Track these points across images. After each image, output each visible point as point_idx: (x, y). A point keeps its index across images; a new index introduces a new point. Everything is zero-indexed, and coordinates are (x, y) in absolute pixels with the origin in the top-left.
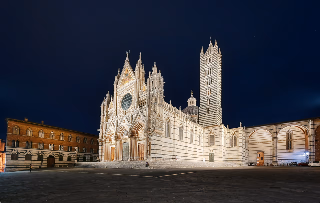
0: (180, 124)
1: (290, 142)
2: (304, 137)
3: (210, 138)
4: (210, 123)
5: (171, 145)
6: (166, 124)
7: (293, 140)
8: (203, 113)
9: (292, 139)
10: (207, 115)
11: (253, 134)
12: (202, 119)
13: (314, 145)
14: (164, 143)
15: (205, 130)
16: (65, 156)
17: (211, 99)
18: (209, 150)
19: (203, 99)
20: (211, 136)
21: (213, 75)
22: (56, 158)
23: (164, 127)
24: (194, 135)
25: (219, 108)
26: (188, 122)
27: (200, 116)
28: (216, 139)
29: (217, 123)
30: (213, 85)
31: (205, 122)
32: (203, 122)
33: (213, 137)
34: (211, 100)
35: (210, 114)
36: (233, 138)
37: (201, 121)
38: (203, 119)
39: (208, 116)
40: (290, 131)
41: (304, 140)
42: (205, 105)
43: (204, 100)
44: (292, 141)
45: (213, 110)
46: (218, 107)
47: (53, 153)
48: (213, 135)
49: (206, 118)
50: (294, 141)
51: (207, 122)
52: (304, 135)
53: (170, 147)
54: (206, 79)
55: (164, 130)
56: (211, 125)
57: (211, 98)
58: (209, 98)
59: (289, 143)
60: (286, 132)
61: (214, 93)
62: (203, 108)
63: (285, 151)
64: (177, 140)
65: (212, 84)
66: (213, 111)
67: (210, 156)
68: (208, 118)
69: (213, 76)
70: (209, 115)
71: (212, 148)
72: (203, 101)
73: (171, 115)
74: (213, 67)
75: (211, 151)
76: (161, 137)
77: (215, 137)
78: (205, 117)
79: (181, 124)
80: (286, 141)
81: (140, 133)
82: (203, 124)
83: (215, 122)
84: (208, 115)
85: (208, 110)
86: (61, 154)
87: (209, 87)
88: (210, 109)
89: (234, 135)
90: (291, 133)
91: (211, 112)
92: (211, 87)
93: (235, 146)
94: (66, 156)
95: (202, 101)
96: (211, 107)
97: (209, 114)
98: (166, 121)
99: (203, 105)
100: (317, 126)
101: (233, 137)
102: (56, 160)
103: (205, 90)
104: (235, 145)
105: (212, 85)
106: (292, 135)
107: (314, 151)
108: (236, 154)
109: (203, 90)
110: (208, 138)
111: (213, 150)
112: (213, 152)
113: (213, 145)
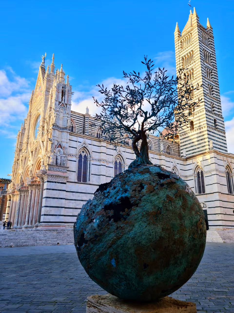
0: (116, 156)
3: (198, 177)
8: (185, 130)
10: (191, 134)
12: (183, 142)
20: (199, 173)
21: (195, 62)
25: (212, 119)
27: (181, 136)
30: (196, 79)
32: (186, 148)
33: (202, 176)
35: (195, 131)
37: (183, 146)
38: (186, 141)
45: (200, 123)
48: (202, 172)
49: (190, 140)
54: (185, 71)
56: (199, 151)
61: (198, 93)
66: (200, 126)
68: (193, 139)
69: (195, 65)
70: (195, 133)
77: (205, 175)
78: (188, 137)
83: (204, 146)
84: (193, 133)
85: (192, 124)
87: (191, 85)
91: (198, 128)
92: (193, 83)
96: (196, 118)
97: (193, 131)
105: (194, 80)
110: (193, 178)
111: (204, 203)
112: (205, 206)
113: (204, 191)
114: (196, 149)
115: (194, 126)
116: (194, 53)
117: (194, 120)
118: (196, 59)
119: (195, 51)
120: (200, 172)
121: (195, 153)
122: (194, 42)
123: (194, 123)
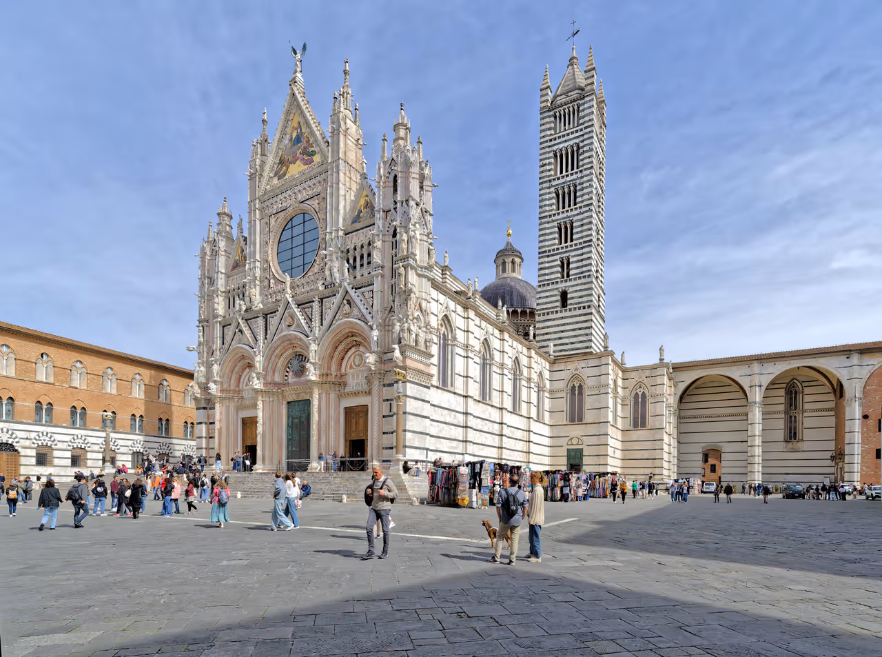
0: (481, 342)
1: (795, 417)
2: (832, 405)
3: (572, 395)
4: (572, 343)
5: (455, 416)
6: (440, 341)
7: (803, 411)
8: (549, 306)
9: (801, 409)
10: (560, 315)
11: (691, 388)
12: (543, 328)
13: (860, 431)
14: (436, 408)
15: (556, 367)
16: (60, 446)
17: (575, 259)
18: (568, 439)
19: (548, 256)
20: (573, 387)
21: (581, 171)
22: (22, 452)
23: (434, 350)
24: (524, 383)
25: (597, 292)
26: (506, 336)
27: (539, 316)
28: (589, 402)
29: (593, 345)
30: (580, 207)
31: (555, 339)
32: (549, 340)
33: (581, 393)
34: (573, 262)
35: (570, 310)
36: (640, 400)
37: (541, 335)
38: (548, 327)
39: (562, 318)
40: (796, 382)
41: (832, 413)
42: (555, 279)
43: (552, 261)
44: (801, 415)
45: (581, 297)
46: (596, 290)
47: (10, 432)
48: (580, 386)
49: (558, 326)
50: (805, 414)
51: (560, 338)
52: (831, 397)
53: (453, 425)
54: (557, 185)
55: (435, 360)
56: (573, 350)
57: (573, 256)
58: (567, 254)
59: (791, 422)
60: (784, 386)
61: (582, 238)
62: (549, 290)
63: (781, 446)
64: (475, 400)
65: (578, 206)
66: (579, 303)
67: (569, 457)
68: (564, 325)
69: (582, 177)
70: (568, 314)
71: (576, 431)
72: (548, 262)
73: (456, 308)
74: (581, 145)
75: (575, 441)
76: (425, 387)
77: (586, 392)
78: (554, 320)
79: (485, 344)
80: (783, 416)
81: (351, 367)
82: (547, 346)
83: (584, 341)
84: (564, 314)
85: (564, 295)
86: (44, 438)
87: (569, 217)
88: (570, 293)
89: (640, 387)
90: (797, 390)
91: (575, 306)
92: (574, 216)
93: (644, 425)
94: (64, 446)
95: (545, 262)
96: (573, 286)
97: (566, 310)
98: (440, 327)
99: (547, 277)
100: (870, 371)
101: (640, 394)
102: (23, 461)
103: (555, 224)
104: (645, 422)
105: (576, 209)
106: (801, 395)
107: (860, 452)
108: (646, 454)
109: (547, 226)
110: (564, 395)
111: (580, 437)
112: (580, 443)
113: (580, 419)
114: (567, 344)
115: (569, 302)
116: (581, 151)
117: (568, 290)
118: (585, 167)
119: (585, 149)
120: (577, 386)
121: (565, 350)
122: (582, 127)
123: (569, 296)
